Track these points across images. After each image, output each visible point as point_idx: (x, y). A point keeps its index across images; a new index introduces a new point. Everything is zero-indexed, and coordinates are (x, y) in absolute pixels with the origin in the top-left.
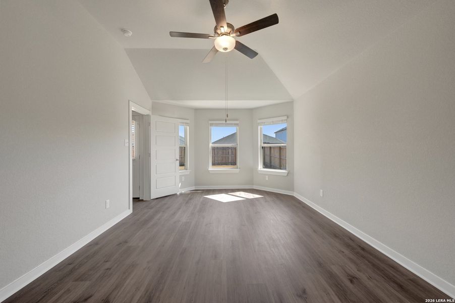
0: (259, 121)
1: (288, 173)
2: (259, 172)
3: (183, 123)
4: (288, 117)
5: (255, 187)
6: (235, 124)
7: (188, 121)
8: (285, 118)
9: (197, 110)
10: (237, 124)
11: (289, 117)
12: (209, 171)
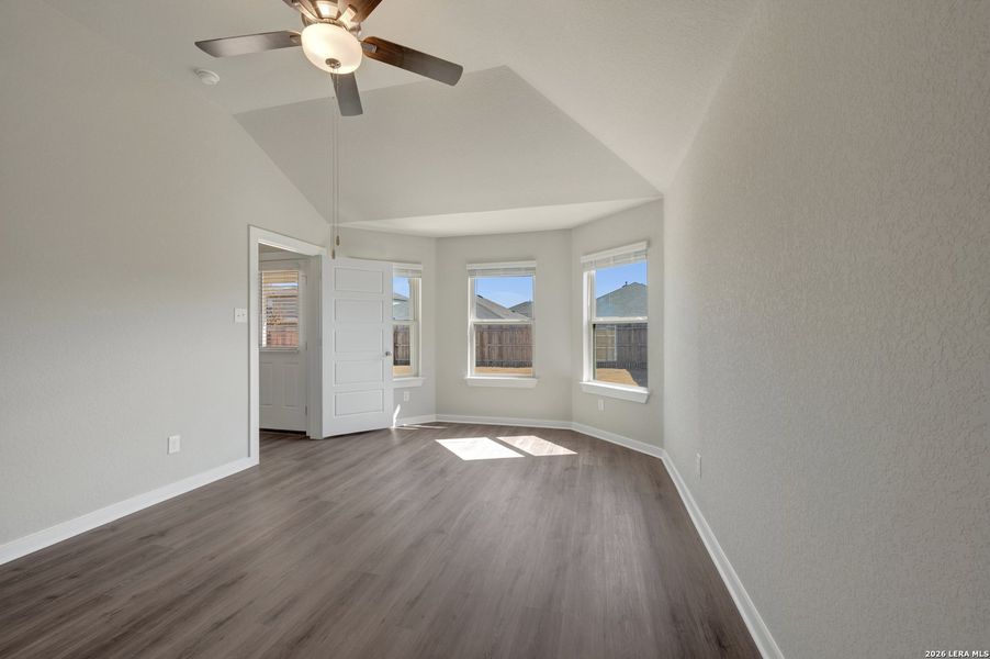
0: (584, 259)
1: (649, 396)
2: (584, 390)
3: (407, 271)
4: (649, 244)
5: (576, 427)
6: (527, 269)
7: (420, 267)
8: (642, 246)
9: (442, 241)
10: (534, 269)
11: (652, 242)
12: (466, 381)
